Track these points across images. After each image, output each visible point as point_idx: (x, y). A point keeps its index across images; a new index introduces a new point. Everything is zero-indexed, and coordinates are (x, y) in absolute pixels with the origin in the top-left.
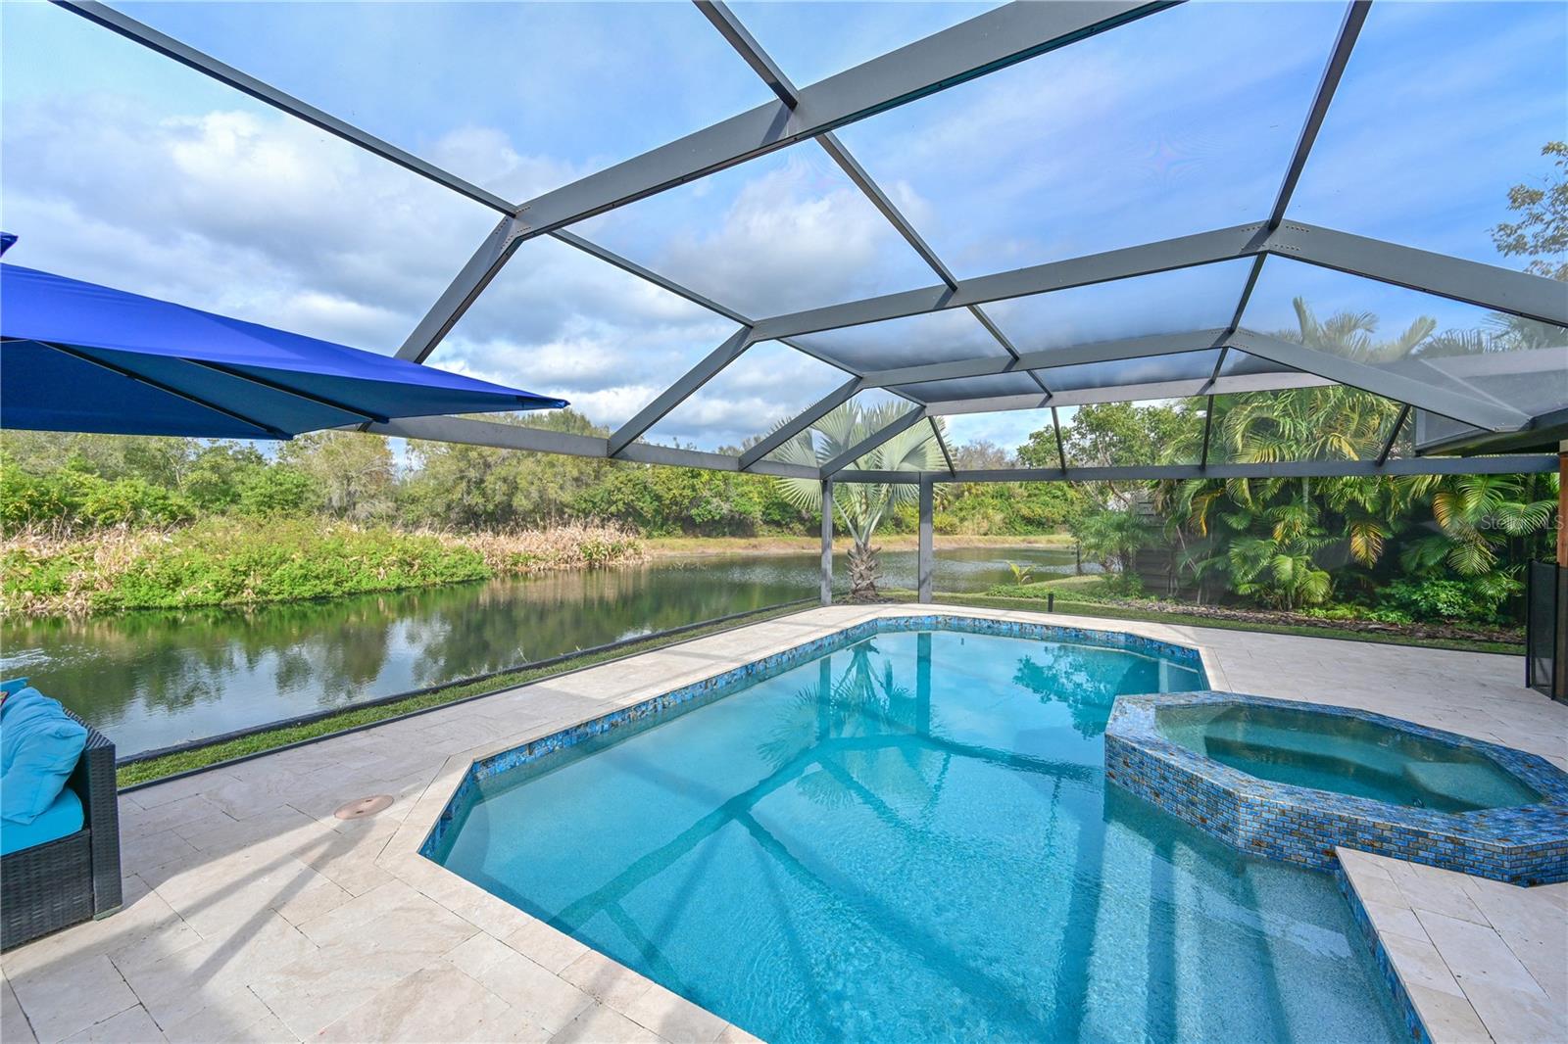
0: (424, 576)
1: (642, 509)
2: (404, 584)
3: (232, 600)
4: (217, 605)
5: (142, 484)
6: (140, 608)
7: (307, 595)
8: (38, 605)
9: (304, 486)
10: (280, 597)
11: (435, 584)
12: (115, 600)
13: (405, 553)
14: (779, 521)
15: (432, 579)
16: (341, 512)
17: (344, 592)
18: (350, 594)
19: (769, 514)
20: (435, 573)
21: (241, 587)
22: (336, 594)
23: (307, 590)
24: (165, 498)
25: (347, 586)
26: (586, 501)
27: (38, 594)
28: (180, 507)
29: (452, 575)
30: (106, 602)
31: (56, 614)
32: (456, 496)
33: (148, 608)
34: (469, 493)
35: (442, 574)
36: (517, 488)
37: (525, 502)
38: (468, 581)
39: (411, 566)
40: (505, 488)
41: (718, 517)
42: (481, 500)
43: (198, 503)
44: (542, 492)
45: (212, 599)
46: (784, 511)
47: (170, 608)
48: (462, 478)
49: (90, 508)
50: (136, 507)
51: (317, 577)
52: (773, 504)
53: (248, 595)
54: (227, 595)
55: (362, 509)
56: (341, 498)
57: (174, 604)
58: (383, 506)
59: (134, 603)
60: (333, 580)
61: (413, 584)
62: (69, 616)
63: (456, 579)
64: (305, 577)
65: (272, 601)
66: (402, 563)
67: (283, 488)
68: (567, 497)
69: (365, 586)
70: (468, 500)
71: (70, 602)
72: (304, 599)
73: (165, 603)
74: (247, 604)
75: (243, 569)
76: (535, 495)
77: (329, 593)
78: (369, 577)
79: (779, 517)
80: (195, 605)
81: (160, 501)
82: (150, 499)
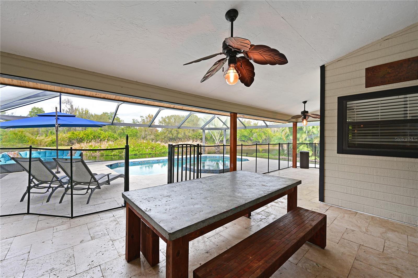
0: (155, 151)
1: (207, 137)
2: (151, 153)
3: (121, 154)
4: (118, 155)
5: (110, 133)
7: (133, 154)
8: (93, 154)
9: (137, 132)
11: (157, 153)
12: (104, 154)
13: (152, 146)
15: (157, 152)
16: (143, 138)
17: (140, 154)
18: (141, 154)
19: (241, 138)
20: (158, 151)
22: (138, 154)
24: (114, 135)
25: (140, 153)
26: (194, 135)
28: (116, 137)
29: (161, 151)
30: (102, 154)
31: (95, 156)
32: (166, 134)
33: (108, 155)
35: (159, 151)
36: (179, 133)
37: (180, 136)
38: (164, 153)
39: (153, 149)
40: (176, 132)
42: (171, 135)
43: (119, 136)
44: (185, 134)
45: (118, 154)
46: (245, 137)
47: (111, 155)
48: (168, 130)
49: (102, 137)
50: (109, 137)
51: (135, 151)
52: (243, 136)
54: (120, 154)
55: (148, 137)
56: (144, 135)
57: (112, 155)
58: (152, 137)
59: (106, 154)
60: (138, 151)
61: (153, 153)
62: (97, 156)
63: (162, 152)
64: (133, 151)
66: (151, 148)
67: (134, 133)
68: (190, 134)
69: (144, 153)
70: (169, 135)
71: (97, 154)
72: (133, 155)
73: (110, 154)
76: (183, 134)
78: (145, 151)
79: (244, 139)
80: (115, 155)
81: (113, 136)
82: (111, 136)
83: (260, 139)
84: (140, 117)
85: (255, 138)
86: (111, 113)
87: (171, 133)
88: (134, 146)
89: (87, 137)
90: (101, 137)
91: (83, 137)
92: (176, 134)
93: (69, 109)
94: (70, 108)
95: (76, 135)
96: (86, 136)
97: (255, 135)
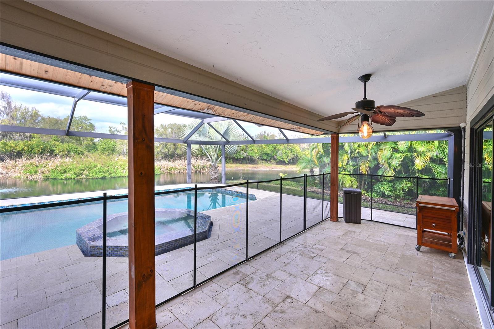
3: (79, 178)
4: (74, 179)
5: (72, 144)
6: (54, 179)
7: (99, 177)
8: (31, 177)
9: (115, 146)
10: (92, 177)
12: (49, 176)
14: (266, 159)
16: (124, 154)
17: (111, 177)
18: (113, 177)
19: (263, 157)
21: (82, 174)
22: (108, 177)
23: (100, 176)
24: (77, 149)
25: (113, 175)
27: (31, 174)
30: (46, 177)
31: (35, 179)
33: (56, 179)
34: (163, 148)
37: (179, 151)
41: (242, 157)
42: (167, 151)
43: (87, 150)
45: (73, 177)
46: (268, 156)
47: (62, 179)
50: (69, 151)
51: (104, 172)
52: (264, 153)
53: (83, 176)
54: (77, 176)
59: (52, 177)
62: (39, 180)
65: (89, 178)
67: (109, 146)
69: (118, 175)
70: (163, 151)
71: (39, 176)
73: (60, 178)
74: (82, 179)
75: (83, 169)
77: (106, 177)
78: (120, 173)
79: (266, 158)
80: (69, 179)
81: (75, 150)
82: (73, 149)
83: (286, 159)
84: (121, 124)
85: (280, 156)
86: (80, 116)
87: (166, 147)
88: (102, 164)
89: (31, 151)
90: (55, 150)
91: (22, 150)
92: (174, 149)
93: (4, 107)
94: (7, 105)
95: (10, 147)
96: (28, 149)
97: (279, 153)
